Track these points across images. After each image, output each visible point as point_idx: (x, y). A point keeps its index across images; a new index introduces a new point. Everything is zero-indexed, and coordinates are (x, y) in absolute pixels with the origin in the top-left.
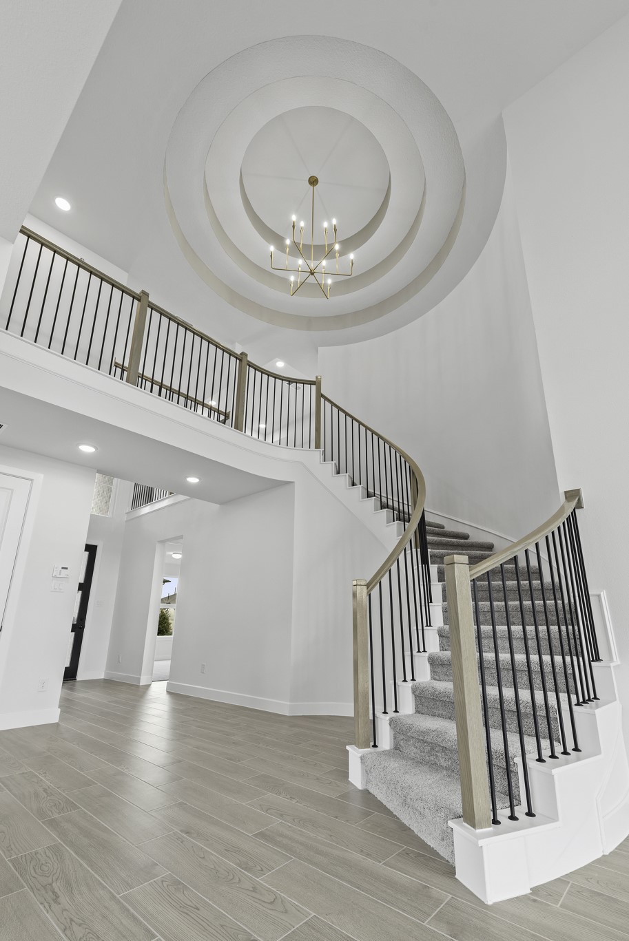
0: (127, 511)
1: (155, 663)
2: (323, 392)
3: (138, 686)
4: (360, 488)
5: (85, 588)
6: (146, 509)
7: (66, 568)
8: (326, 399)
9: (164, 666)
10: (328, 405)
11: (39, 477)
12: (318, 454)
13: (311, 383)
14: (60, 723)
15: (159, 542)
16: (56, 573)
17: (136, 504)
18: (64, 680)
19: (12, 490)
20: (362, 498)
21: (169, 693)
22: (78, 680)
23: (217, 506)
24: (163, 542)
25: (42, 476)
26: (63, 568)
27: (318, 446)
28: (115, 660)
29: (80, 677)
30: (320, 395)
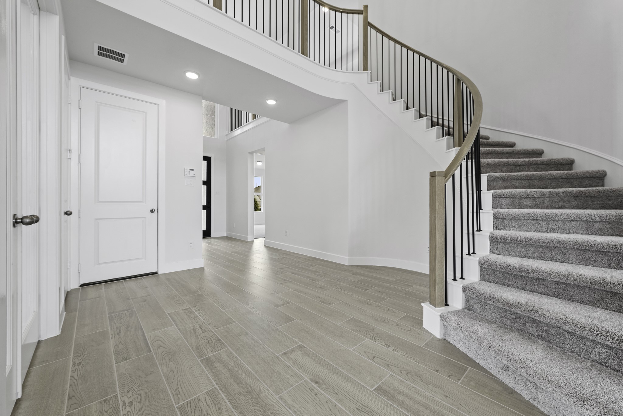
0: (226, 134)
1: (255, 226)
2: (370, 20)
3: (247, 242)
4: (402, 102)
5: (207, 183)
6: (238, 132)
7: (193, 170)
8: (372, 26)
9: (260, 228)
10: (374, 32)
11: (162, 103)
12: (365, 76)
13: (359, 12)
14: (205, 268)
15: (248, 153)
16: (186, 173)
17: (232, 128)
18: (203, 237)
19: (146, 113)
20: (404, 110)
21: (266, 246)
22: (212, 237)
23: (286, 125)
24: (252, 153)
25: (164, 102)
26: (190, 170)
27: (365, 69)
28: (230, 226)
29: (213, 235)
30: (368, 24)
